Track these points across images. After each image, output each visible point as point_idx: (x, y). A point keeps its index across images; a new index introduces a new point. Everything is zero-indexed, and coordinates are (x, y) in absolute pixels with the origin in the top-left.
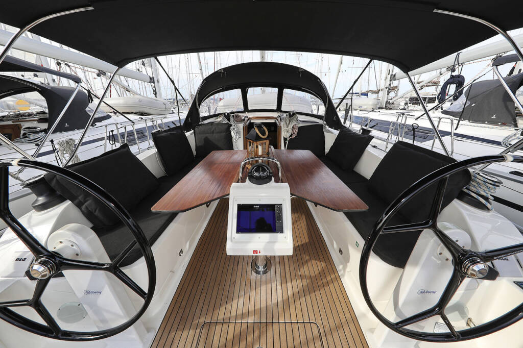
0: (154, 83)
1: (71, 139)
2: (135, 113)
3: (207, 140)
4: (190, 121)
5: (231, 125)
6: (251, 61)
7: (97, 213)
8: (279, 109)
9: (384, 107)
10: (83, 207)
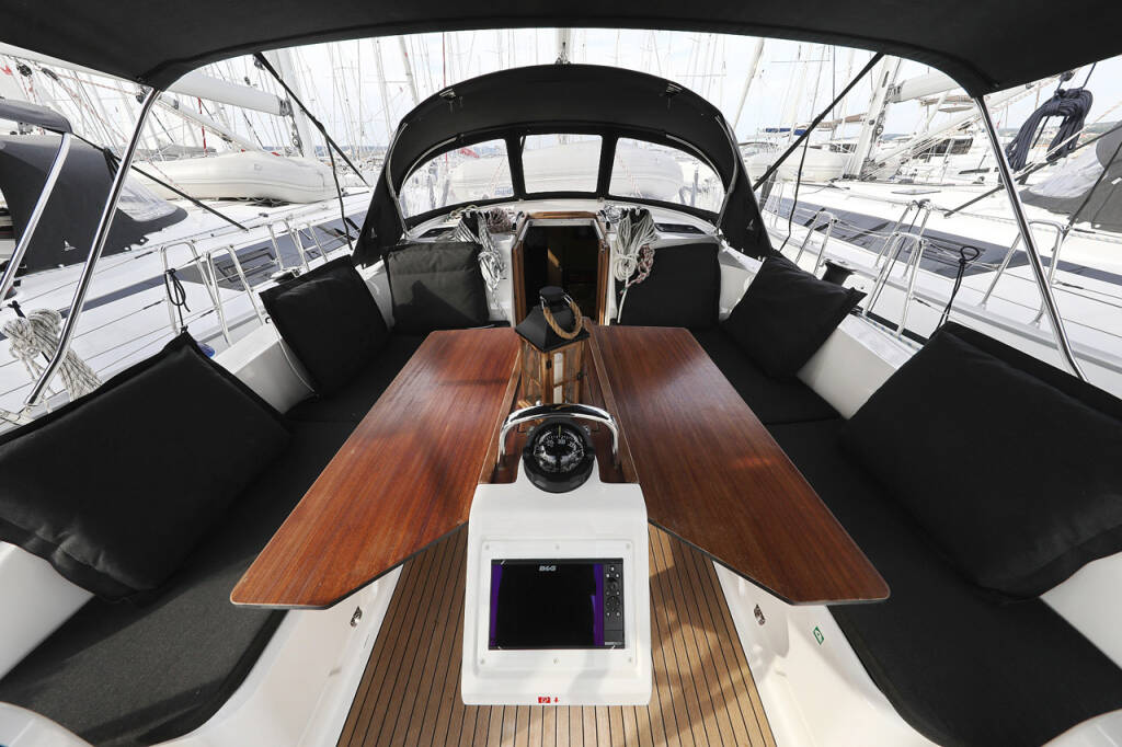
0: (292, 116)
1: (45, 313)
2: (251, 200)
3: (419, 289)
4: (374, 236)
5: (479, 248)
6: (534, 63)
7: (101, 566)
8: (602, 191)
9: (858, 173)
10: (58, 555)
